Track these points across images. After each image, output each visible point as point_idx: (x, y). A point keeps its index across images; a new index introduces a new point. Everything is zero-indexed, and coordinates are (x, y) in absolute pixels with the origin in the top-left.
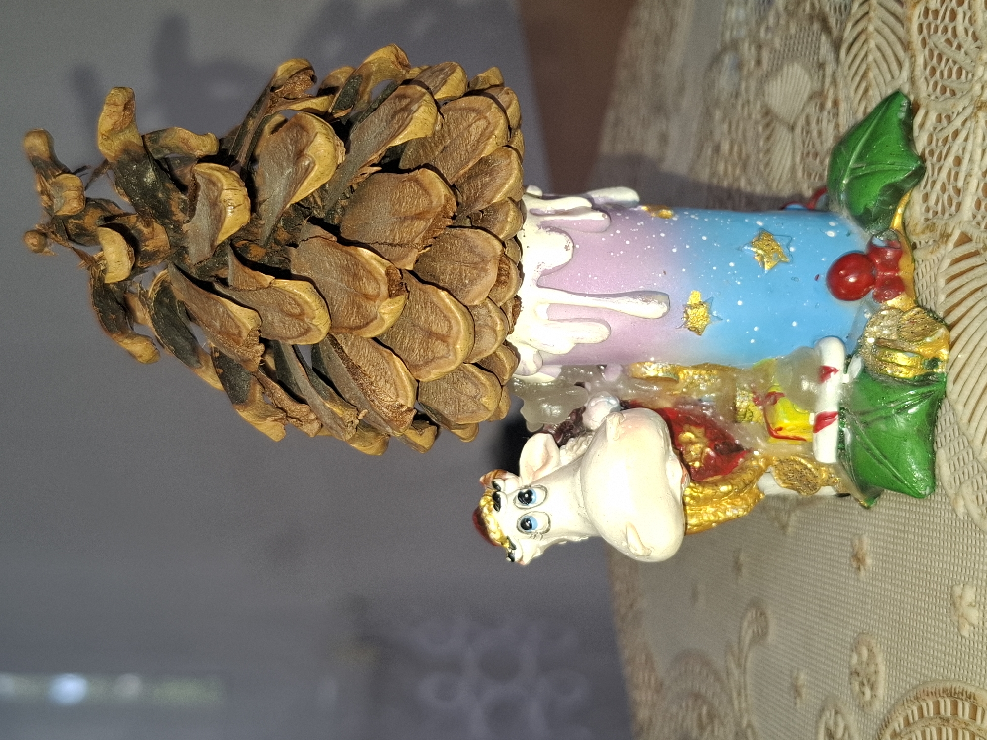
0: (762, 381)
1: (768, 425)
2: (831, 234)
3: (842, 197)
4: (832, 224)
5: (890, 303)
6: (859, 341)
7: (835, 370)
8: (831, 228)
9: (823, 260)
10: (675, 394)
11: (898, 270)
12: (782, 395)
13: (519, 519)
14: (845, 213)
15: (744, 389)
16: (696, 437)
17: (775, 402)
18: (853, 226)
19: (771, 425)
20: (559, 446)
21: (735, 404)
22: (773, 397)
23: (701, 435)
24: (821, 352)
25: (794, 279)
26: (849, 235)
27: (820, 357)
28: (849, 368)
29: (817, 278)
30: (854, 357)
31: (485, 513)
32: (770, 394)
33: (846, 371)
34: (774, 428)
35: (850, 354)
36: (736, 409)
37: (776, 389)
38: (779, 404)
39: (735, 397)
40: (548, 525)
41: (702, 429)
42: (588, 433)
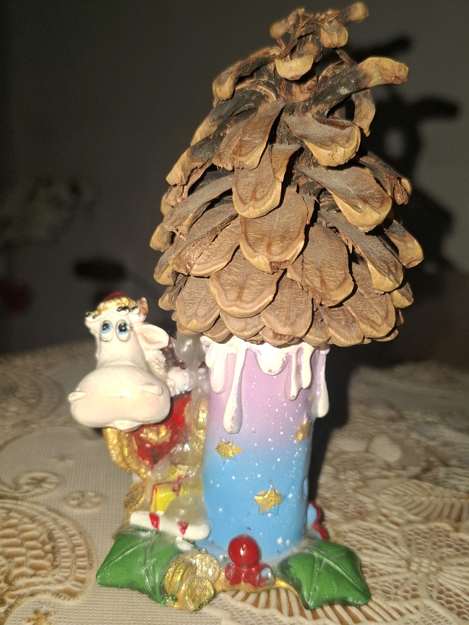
0: (190, 483)
1: (161, 484)
2: (280, 541)
3: (307, 550)
4: (288, 542)
5: (223, 574)
6: (204, 550)
7: (184, 533)
8: (284, 541)
9: (261, 534)
10: (191, 426)
11: (245, 581)
12: (178, 495)
13: (110, 322)
14: (296, 550)
15: (188, 471)
16: (162, 438)
17: (174, 490)
18: (284, 555)
19: (161, 486)
20: (162, 350)
21: (179, 464)
22: (177, 488)
23: (164, 439)
24: (199, 524)
25: (249, 513)
26: (278, 552)
27: (195, 523)
28: (185, 541)
29: (249, 528)
30: (192, 545)
31: (116, 301)
32: (180, 487)
33: (183, 539)
34: (158, 488)
35: (196, 543)
36: (176, 465)
37: (182, 492)
38: (172, 493)
39: (183, 464)
40: (105, 340)
41: (168, 440)
42: (166, 370)
